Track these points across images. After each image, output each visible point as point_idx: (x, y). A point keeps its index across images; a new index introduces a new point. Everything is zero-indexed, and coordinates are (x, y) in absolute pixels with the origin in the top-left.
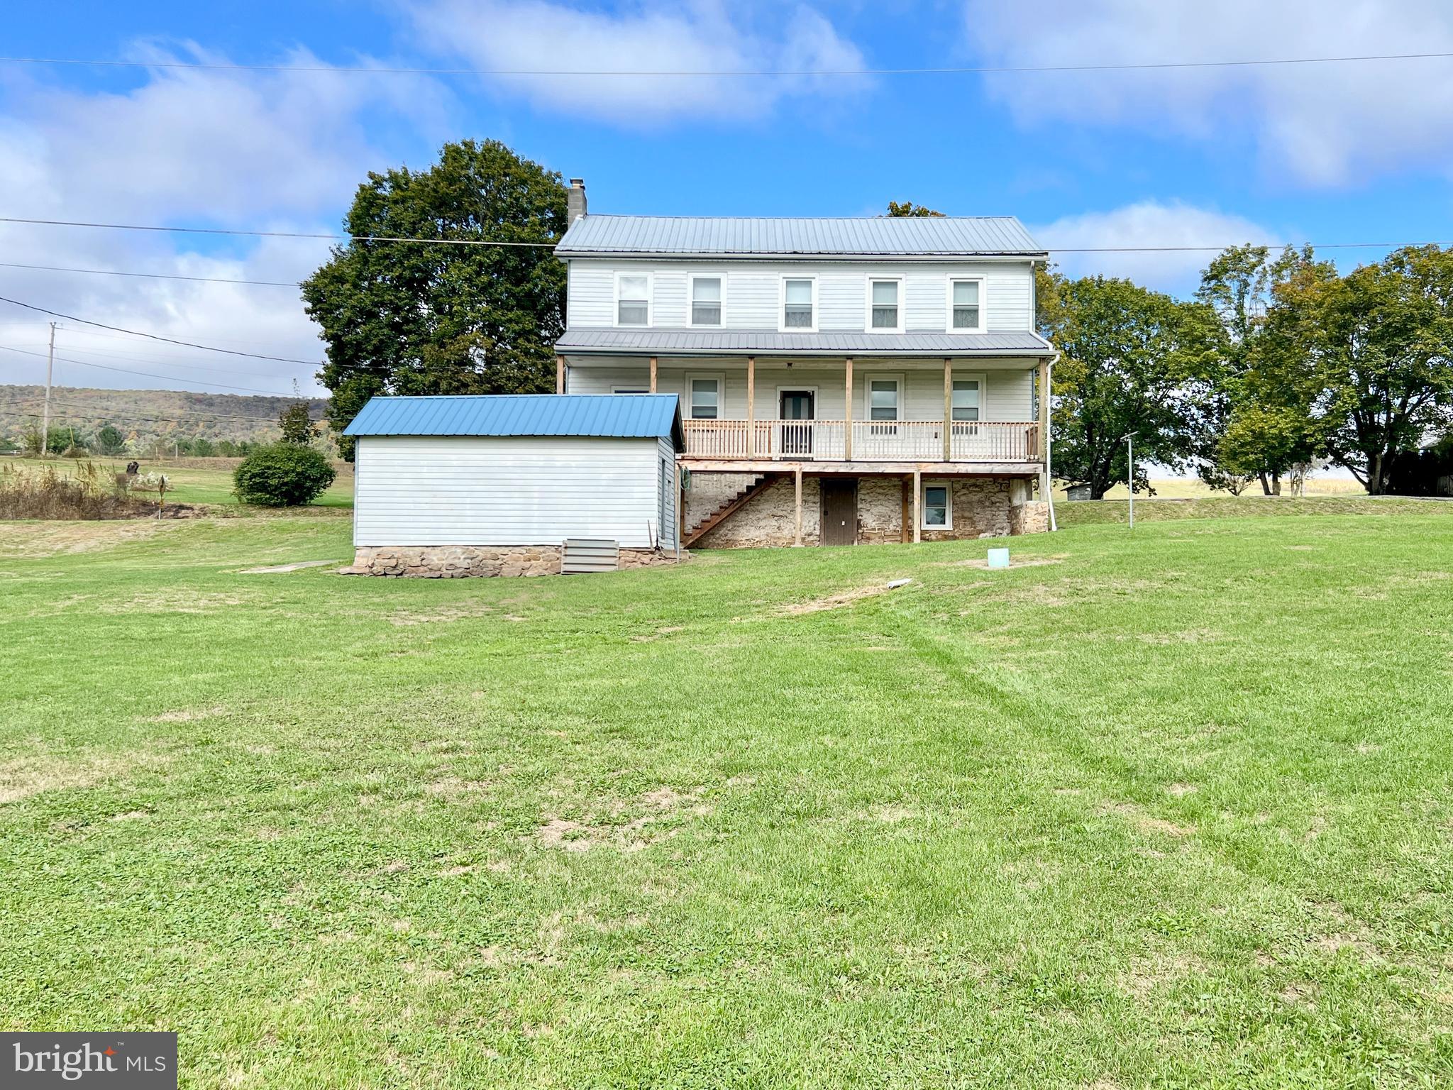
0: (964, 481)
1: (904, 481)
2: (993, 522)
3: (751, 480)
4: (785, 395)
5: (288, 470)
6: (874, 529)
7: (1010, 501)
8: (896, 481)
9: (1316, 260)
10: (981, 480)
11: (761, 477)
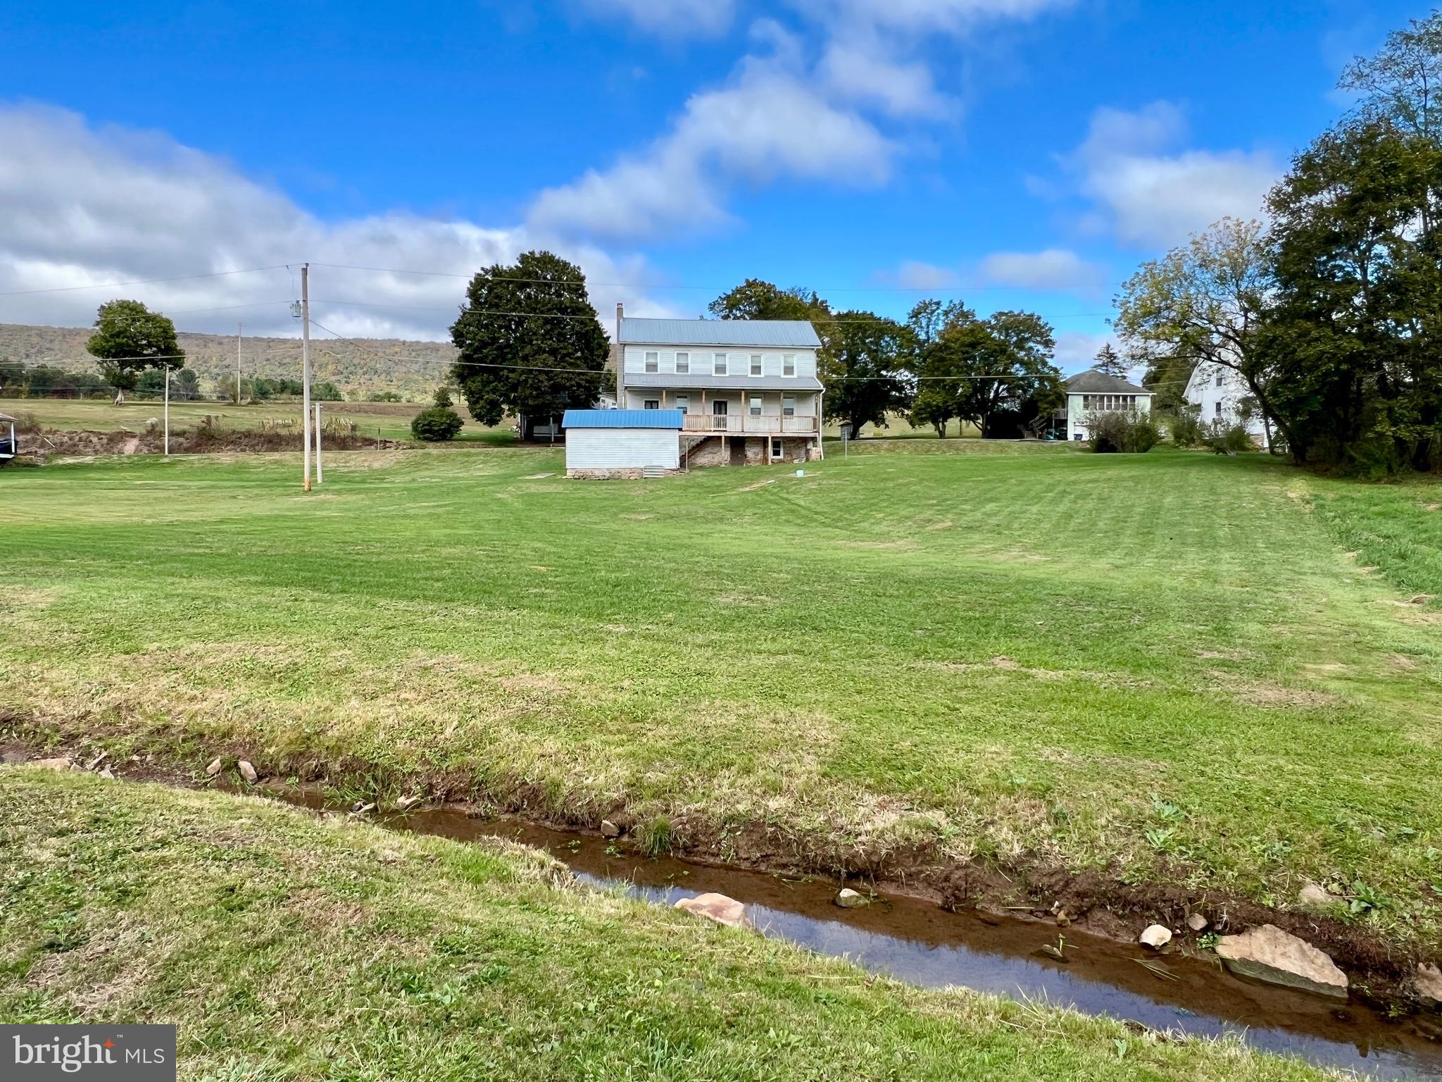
0: (788, 439)
1: (765, 440)
2: (799, 456)
3: (703, 439)
4: (716, 405)
5: (441, 422)
6: (752, 458)
7: (806, 448)
8: (761, 440)
9: (965, 309)
10: (795, 439)
11: (707, 438)
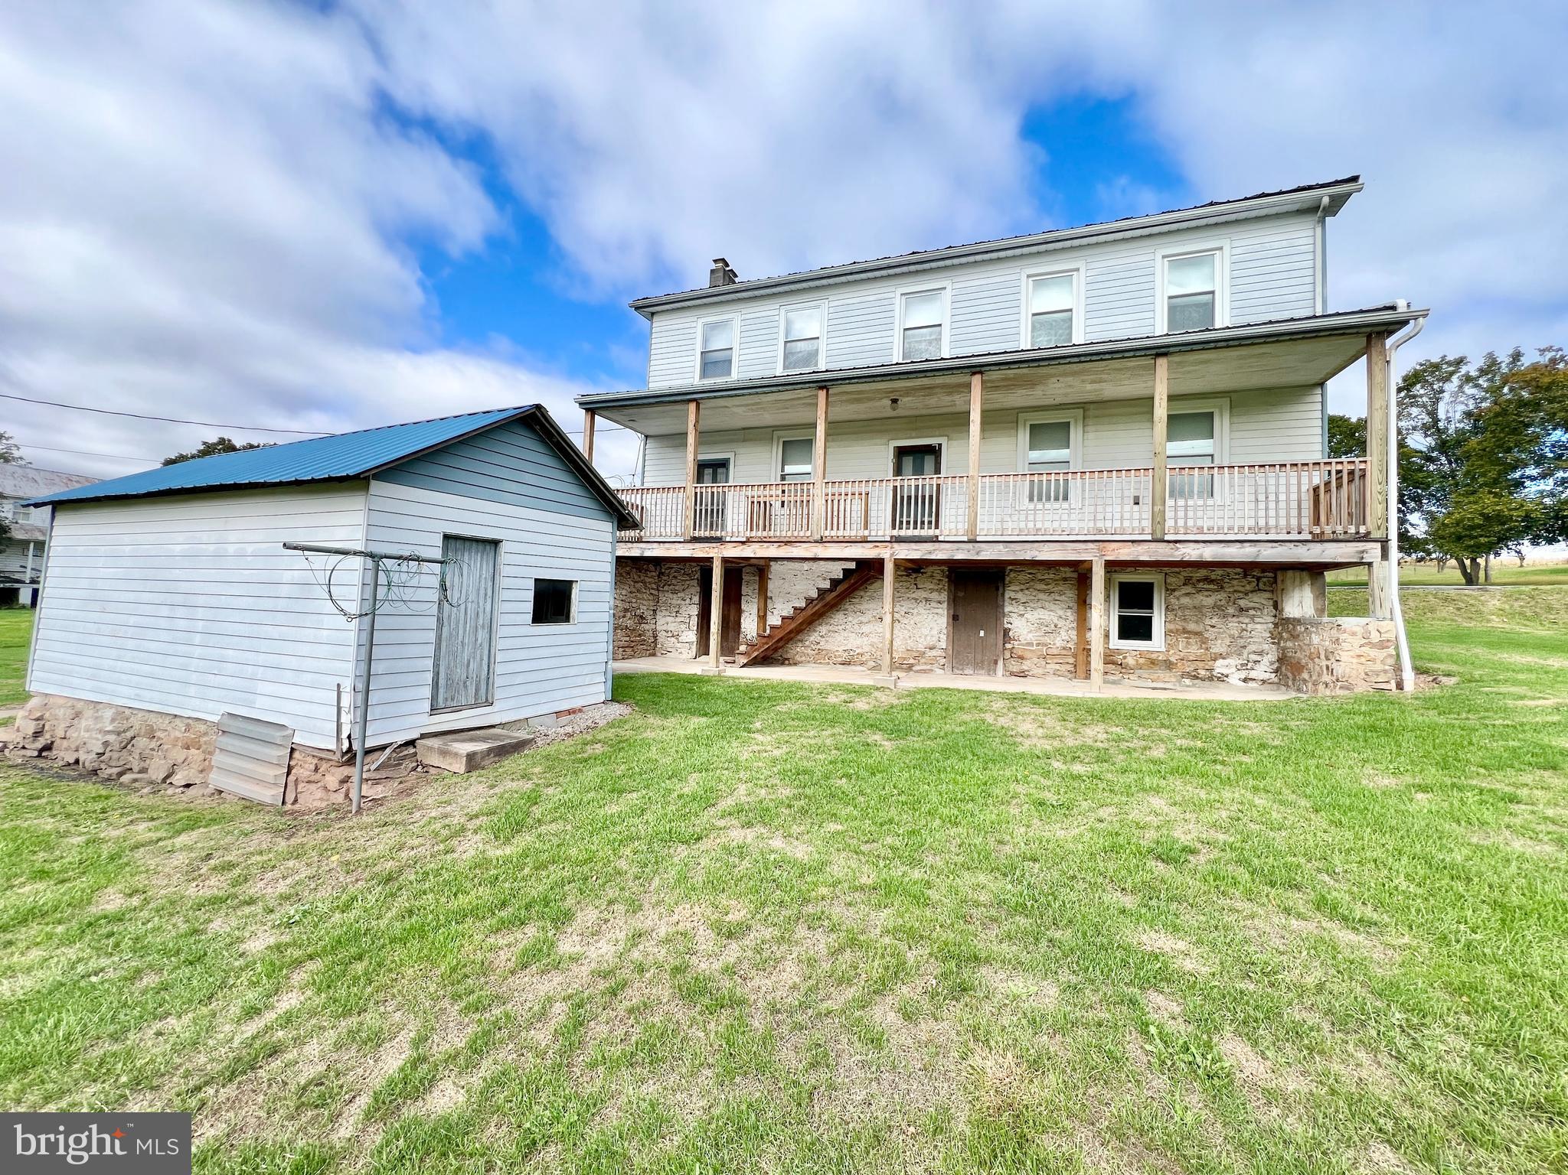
0: (1186, 572)
1: (1078, 575)
2: (1241, 642)
3: (837, 571)
4: (901, 452)
6: (1031, 644)
7: (1276, 606)
8: (1067, 572)
10: (1220, 572)
11: (852, 566)
